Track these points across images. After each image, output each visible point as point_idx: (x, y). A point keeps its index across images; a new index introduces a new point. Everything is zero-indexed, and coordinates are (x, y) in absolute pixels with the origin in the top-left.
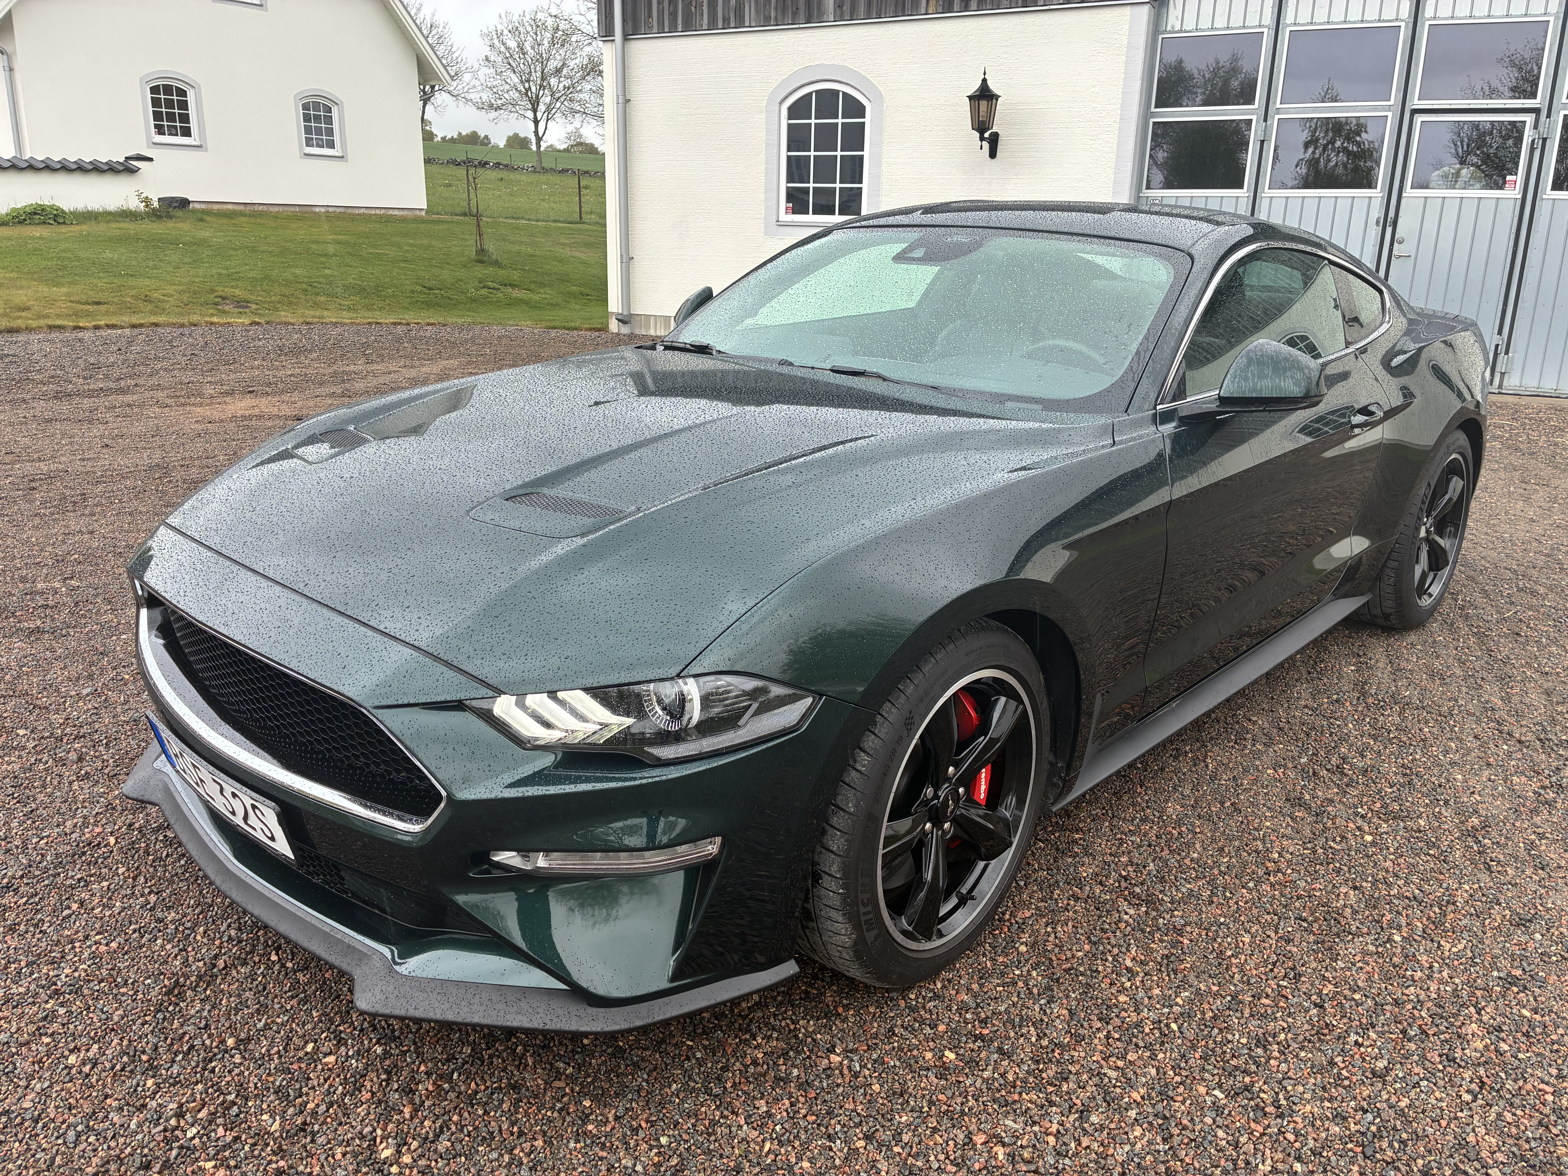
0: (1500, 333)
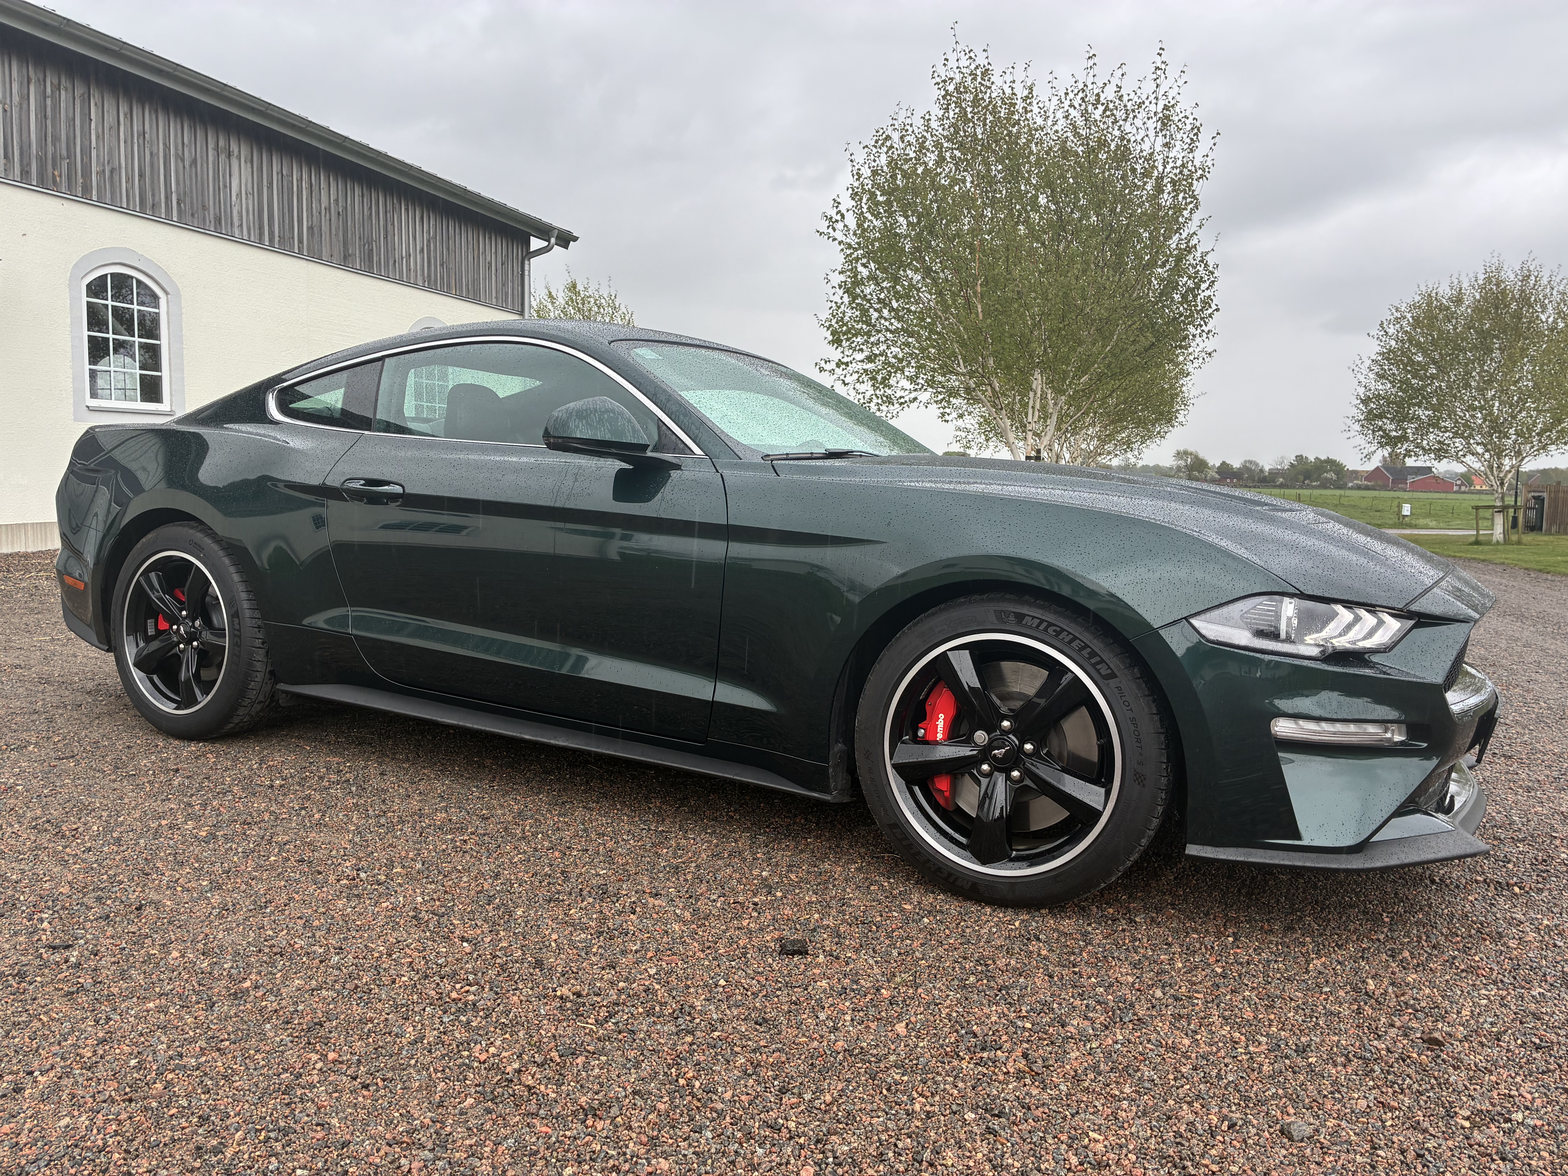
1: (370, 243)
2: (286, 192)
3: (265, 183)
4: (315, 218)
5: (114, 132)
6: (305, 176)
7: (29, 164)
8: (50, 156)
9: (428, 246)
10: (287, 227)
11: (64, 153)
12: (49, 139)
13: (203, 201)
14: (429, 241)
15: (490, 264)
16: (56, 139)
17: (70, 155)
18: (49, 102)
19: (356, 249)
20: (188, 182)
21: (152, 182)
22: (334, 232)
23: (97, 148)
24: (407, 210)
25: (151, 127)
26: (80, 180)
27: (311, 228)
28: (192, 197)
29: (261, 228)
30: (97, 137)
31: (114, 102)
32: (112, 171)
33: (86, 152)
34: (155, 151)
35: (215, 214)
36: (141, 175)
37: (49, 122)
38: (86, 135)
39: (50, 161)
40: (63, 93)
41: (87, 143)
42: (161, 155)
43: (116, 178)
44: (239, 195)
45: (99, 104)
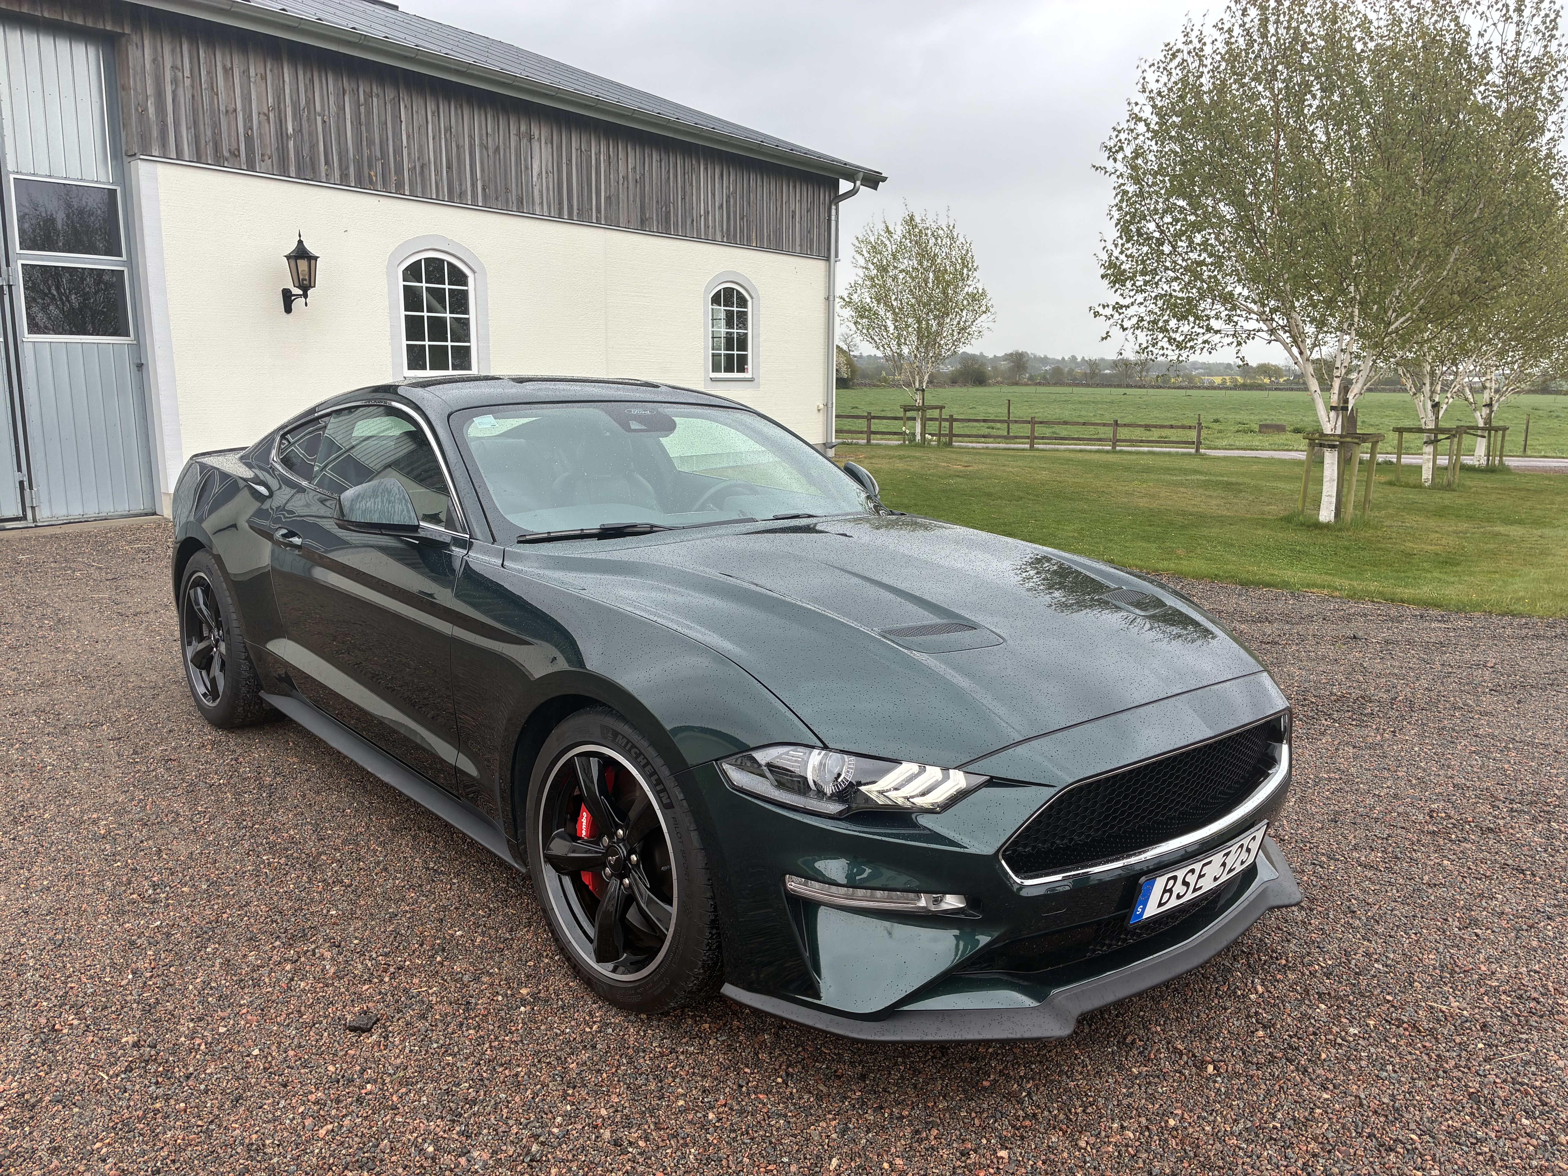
0: (19, 469)
1: (667, 206)
2: (585, 168)
3: (564, 160)
4: (612, 189)
5: (423, 130)
6: (603, 149)
7: (347, 168)
8: (365, 158)
9: (728, 202)
10: (585, 199)
11: (379, 154)
12: (365, 143)
13: (506, 184)
14: (728, 197)
15: (794, 212)
16: (370, 143)
17: (384, 155)
18: (362, 109)
19: (652, 213)
20: (492, 168)
21: (459, 173)
22: (631, 198)
23: (408, 147)
24: (706, 169)
25: (457, 122)
26: (394, 178)
27: (608, 198)
28: (496, 182)
29: (561, 203)
30: (408, 137)
31: (422, 102)
32: (422, 167)
33: (398, 151)
34: (461, 143)
35: (517, 195)
36: (449, 167)
37: (363, 128)
38: (397, 135)
39: (366, 164)
40: (375, 100)
41: (399, 142)
42: (467, 146)
43: (426, 172)
44: (540, 174)
45: (409, 106)
